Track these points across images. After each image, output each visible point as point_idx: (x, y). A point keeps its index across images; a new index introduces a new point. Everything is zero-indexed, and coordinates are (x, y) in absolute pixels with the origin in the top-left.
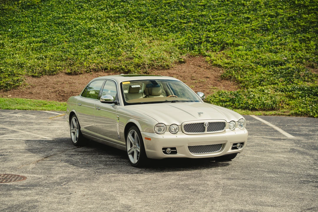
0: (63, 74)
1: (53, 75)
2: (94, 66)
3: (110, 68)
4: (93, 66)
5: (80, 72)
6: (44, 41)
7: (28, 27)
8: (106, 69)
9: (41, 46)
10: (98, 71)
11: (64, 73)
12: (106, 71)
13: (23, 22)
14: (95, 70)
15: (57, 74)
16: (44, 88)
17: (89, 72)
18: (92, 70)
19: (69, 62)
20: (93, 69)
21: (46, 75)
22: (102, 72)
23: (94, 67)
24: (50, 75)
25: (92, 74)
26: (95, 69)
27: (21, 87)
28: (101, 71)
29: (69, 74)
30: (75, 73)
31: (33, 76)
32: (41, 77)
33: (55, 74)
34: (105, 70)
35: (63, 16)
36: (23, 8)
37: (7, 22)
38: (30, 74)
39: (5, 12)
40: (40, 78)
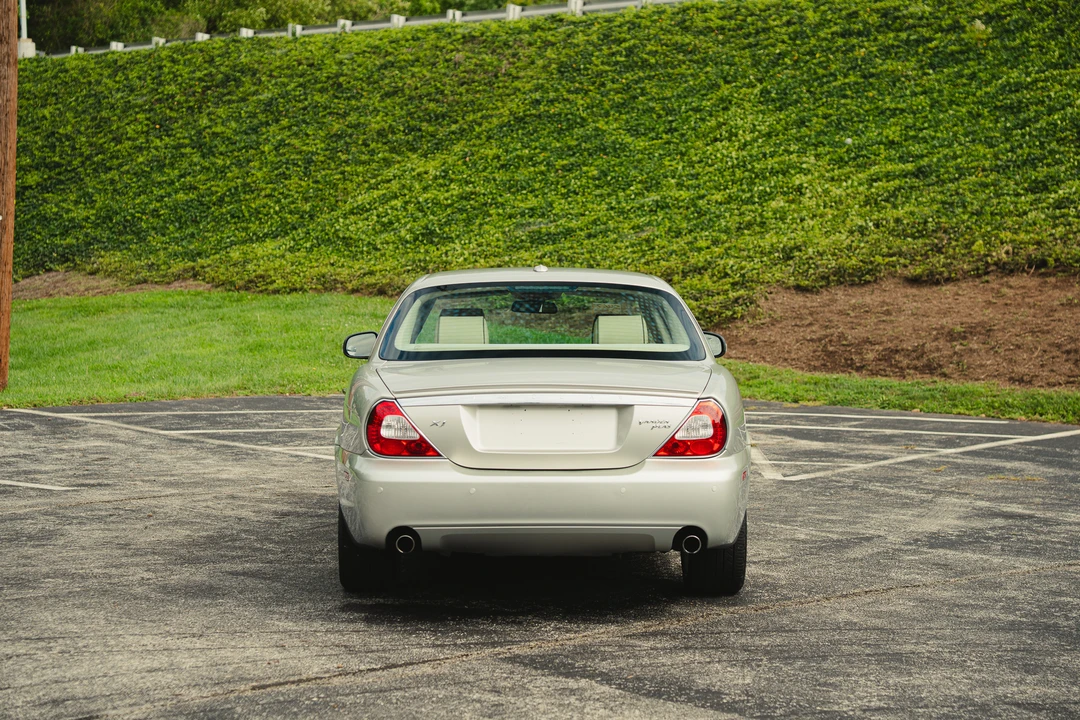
0: (896, 280)
1: (863, 285)
2: (1007, 253)
3: (1056, 260)
4: (1001, 253)
5: (946, 275)
6: (920, 173)
7: (907, 127)
8: (1043, 263)
9: (899, 188)
10: (1011, 272)
11: (900, 277)
12: (1043, 270)
13: (902, 111)
14: (1004, 268)
15: (875, 281)
16: (803, 326)
17: (979, 276)
18: (992, 268)
19: (936, 241)
20: (996, 264)
21: (842, 283)
22: (1028, 273)
23: (1004, 256)
24: (853, 285)
25: (987, 282)
26: (1004, 263)
27: (739, 324)
28: (1023, 271)
29: (915, 281)
30: (930, 280)
31: (799, 288)
32: (823, 290)
33: (869, 282)
34: (1038, 268)
35: (1035, 81)
36: (932, 66)
37: (858, 115)
38: (792, 281)
39: (871, 84)
40: (818, 293)
